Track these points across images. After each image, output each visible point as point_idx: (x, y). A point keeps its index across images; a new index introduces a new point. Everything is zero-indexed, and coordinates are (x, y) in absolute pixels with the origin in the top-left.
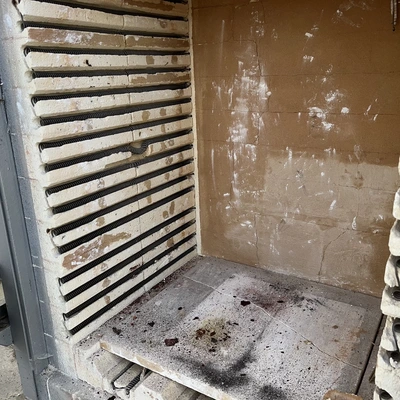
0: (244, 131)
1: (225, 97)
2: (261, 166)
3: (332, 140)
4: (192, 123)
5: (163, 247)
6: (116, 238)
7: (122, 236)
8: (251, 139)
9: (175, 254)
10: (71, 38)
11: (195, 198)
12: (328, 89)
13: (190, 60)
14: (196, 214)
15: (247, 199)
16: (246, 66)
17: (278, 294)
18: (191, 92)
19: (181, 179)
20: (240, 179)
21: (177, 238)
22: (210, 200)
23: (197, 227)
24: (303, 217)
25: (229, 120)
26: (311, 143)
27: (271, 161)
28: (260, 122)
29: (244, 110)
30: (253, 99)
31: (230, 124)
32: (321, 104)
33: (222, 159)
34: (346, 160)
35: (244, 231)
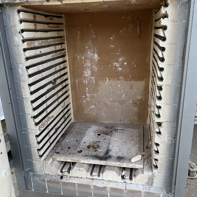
0: (90, 72)
1: (81, 60)
2: (97, 84)
3: (122, 73)
4: (68, 70)
5: (63, 120)
6: (51, 118)
7: (52, 117)
8: (92, 75)
9: (66, 122)
10: (37, 44)
12: (119, 56)
13: (65, 46)
14: (71, 106)
15: (92, 97)
16: (89, 48)
17: (109, 130)
18: (67, 58)
19: (66, 92)
20: (89, 90)
21: (66, 116)
22: (76, 99)
23: (72, 111)
24: (114, 101)
25: (84, 68)
26: (115, 75)
27: (101, 83)
28: (96, 69)
29: (90, 64)
30: (92, 61)
31: (84, 70)
32: (117, 61)
33: (81, 83)
34: (127, 80)
35: (91, 110)
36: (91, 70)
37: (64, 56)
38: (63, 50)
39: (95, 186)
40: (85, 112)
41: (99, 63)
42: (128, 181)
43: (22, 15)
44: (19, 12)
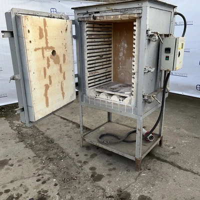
1: (119, 47)
4: (112, 52)
5: (105, 78)
7: (98, 72)
8: (123, 56)
9: (107, 80)
10: (93, 37)
11: (112, 69)
15: (123, 68)
16: (123, 41)
18: (112, 46)
19: (109, 64)
20: (121, 64)
23: (112, 76)
27: (127, 60)
28: (125, 52)
29: (123, 50)
30: (124, 47)
31: (120, 53)
33: (118, 60)
35: (122, 75)
36: (123, 53)
37: (111, 44)
39: (108, 102)
40: (118, 77)
41: (127, 49)
43: (87, 25)
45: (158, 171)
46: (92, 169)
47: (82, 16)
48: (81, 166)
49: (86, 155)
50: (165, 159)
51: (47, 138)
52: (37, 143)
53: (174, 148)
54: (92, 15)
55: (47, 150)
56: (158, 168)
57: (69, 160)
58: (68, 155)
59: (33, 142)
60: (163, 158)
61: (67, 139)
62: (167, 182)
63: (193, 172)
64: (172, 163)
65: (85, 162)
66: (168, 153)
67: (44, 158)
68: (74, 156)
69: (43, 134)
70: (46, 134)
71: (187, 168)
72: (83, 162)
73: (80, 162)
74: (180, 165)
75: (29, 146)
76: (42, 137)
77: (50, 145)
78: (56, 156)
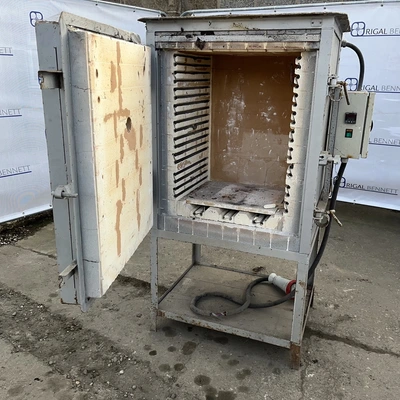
0: (234, 122)
1: (226, 107)
2: (241, 137)
3: (270, 125)
4: (210, 118)
5: (198, 173)
6: (188, 163)
8: (237, 125)
9: (201, 177)
10: (184, 85)
11: (209, 152)
12: (269, 105)
13: (210, 90)
14: (209, 161)
15: (234, 152)
16: (236, 94)
17: (249, 189)
18: (210, 104)
19: (205, 143)
20: (231, 143)
21: (203, 170)
22: (216, 153)
23: (209, 167)
24: (258, 158)
25: (228, 117)
26: (261, 126)
27: (245, 135)
28: (241, 117)
29: (235, 113)
30: (238, 108)
31: (228, 119)
32: (266, 111)
33: (223, 134)
34: (275, 133)
35: (231, 167)
36: (236, 119)
37: (207, 101)
38: (207, 94)
39: (226, 227)
40: (224, 170)
41: (246, 112)
42: (258, 225)
43: (177, 59)
44: (175, 56)
45: (333, 363)
46: (201, 380)
47: (166, 38)
48: (173, 379)
49: (171, 349)
50: (332, 332)
51: (60, 318)
52: (38, 336)
53: (336, 306)
54: (195, 39)
55: (73, 350)
56: (329, 356)
57: (137, 368)
58: (129, 353)
59: (29, 335)
60: (326, 331)
61: (110, 315)
62: (361, 383)
63: (392, 354)
64: (348, 341)
65: (178, 367)
66: (331, 319)
67: (74, 372)
68: (145, 356)
69: (45, 310)
70: (53, 309)
71: (380, 347)
72: (172, 367)
73: (166, 368)
74: (364, 343)
75: (23, 346)
76: (47, 319)
77: (75, 335)
78: (101, 363)
